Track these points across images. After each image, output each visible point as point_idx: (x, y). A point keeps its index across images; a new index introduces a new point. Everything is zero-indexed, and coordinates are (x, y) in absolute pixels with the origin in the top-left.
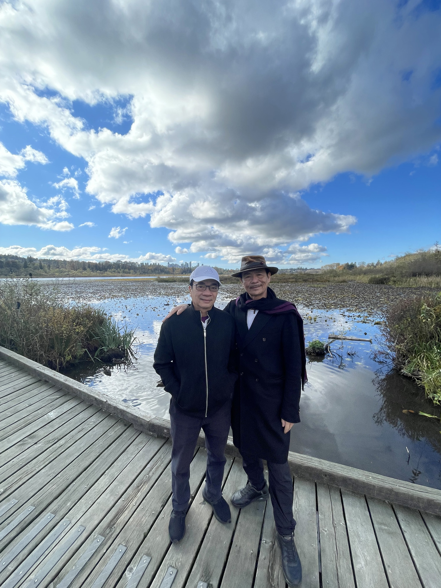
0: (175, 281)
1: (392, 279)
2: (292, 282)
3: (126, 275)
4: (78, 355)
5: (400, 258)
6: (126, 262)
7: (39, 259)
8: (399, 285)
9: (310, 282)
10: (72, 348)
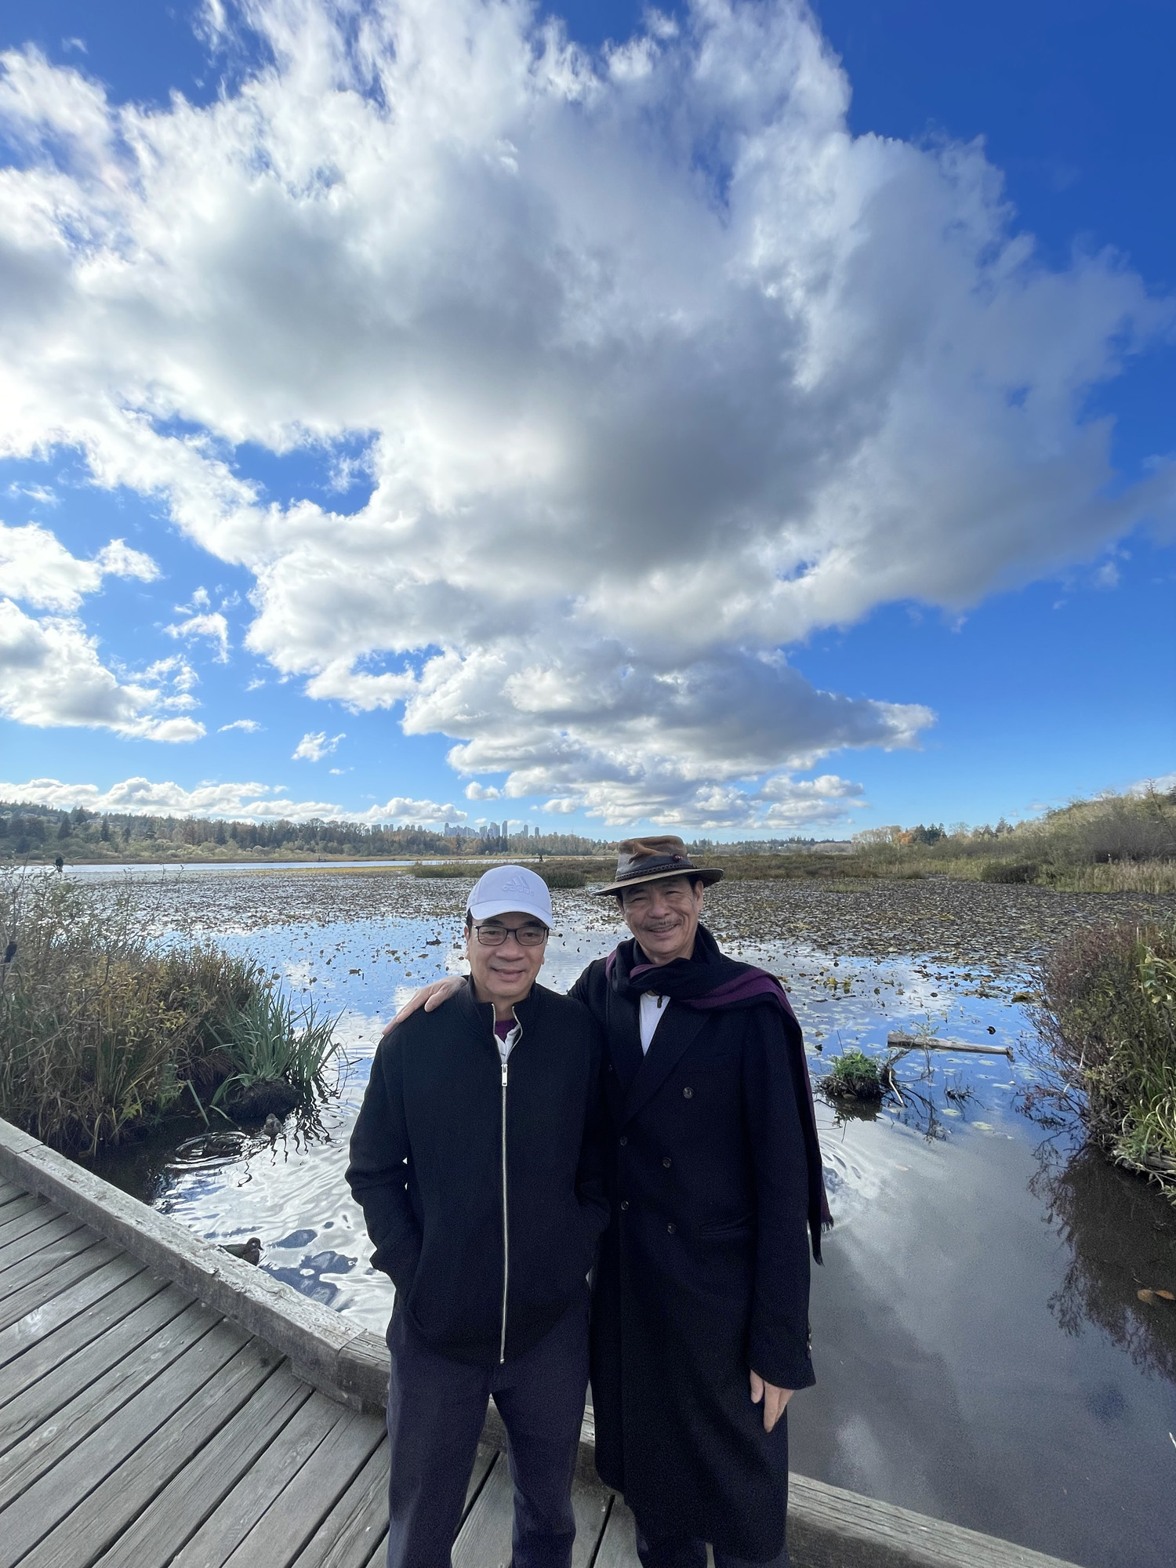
0: (460, 875)
1: (1044, 871)
2: (777, 877)
3: (330, 856)
4: (163, 1101)
5: (1058, 814)
6: (333, 822)
7: (102, 814)
8: (1067, 885)
9: (826, 876)
10: (147, 1078)
